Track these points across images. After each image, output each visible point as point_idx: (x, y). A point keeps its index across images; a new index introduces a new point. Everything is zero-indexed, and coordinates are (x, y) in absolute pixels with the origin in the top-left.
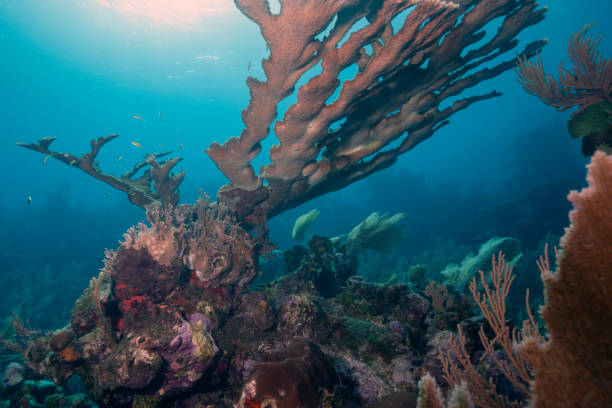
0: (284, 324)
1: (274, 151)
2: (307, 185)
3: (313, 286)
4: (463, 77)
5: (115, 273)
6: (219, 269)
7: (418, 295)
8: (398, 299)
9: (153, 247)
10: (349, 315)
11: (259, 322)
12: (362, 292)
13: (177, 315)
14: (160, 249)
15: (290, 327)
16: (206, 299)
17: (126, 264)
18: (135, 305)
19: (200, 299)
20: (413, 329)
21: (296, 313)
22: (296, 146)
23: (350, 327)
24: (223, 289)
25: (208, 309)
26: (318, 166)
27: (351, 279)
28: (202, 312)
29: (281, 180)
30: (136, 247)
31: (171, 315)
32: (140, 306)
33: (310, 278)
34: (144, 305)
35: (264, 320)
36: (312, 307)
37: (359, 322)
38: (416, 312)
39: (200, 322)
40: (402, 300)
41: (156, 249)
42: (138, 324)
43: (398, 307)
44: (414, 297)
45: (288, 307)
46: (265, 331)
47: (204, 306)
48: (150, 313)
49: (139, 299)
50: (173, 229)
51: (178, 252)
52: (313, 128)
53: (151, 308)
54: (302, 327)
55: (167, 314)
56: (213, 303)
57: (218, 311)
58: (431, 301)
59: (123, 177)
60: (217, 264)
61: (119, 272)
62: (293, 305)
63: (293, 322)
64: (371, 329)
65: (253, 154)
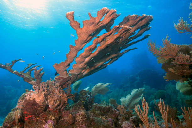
0: (77, 121)
1: (74, 66)
2: (82, 75)
3: (83, 107)
4: (128, 44)
5: (23, 108)
6: (57, 104)
7: (116, 109)
8: (109, 111)
9: (37, 99)
10: (95, 117)
11: (69, 121)
12: (98, 108)
13: (44, 121)
14: (39, 99)
15: (79, 122)
16: (52, 115)
17: (27, 105)
18: (29, 118)
19: (50, 115)
20: (114, 120)
21: (80, 118)
22: (81, 64)
23: (96, 121)
24: (57, 111)
25: (53, 118)
26: (86, 70)
27: (94, 104)
28: (51, 119)
29: (75, 74)
30: (31, 99)
31: (42, 121)
32: (30, 118)
33: (82, 105)
34: (32, 118)
35: (71, 121)
36: (85, 115)
37: (99, 119)
38: (115, 115)
39: (50, 123)
40: (111, 111)
41: (38, 99)
42: (30, 125)
43: (109, 113)
44: (114, 110)
45: (78, 116)
46: (71, 124)
47: (52, 117)
48: (34, 121)
49: (30, 116)
50: (43, 93)
51: (45, 100)
52: (87, 60)
53: (35, 119)
54: (82, 122)
55: (40, 121)
56: (54, 116)
57: (56, 118)
58: (119, 111)
59: (21, 72)
60: (56, 103)
61: (24, 108)
62: (79, 115)
63: (80, 121)
64: (102, 121)
65: (68, 67)
